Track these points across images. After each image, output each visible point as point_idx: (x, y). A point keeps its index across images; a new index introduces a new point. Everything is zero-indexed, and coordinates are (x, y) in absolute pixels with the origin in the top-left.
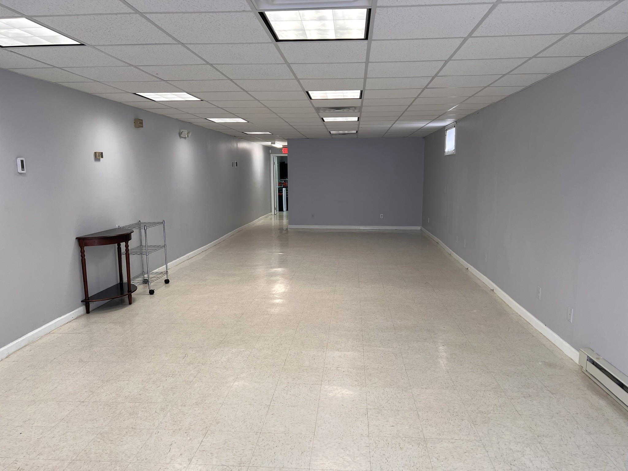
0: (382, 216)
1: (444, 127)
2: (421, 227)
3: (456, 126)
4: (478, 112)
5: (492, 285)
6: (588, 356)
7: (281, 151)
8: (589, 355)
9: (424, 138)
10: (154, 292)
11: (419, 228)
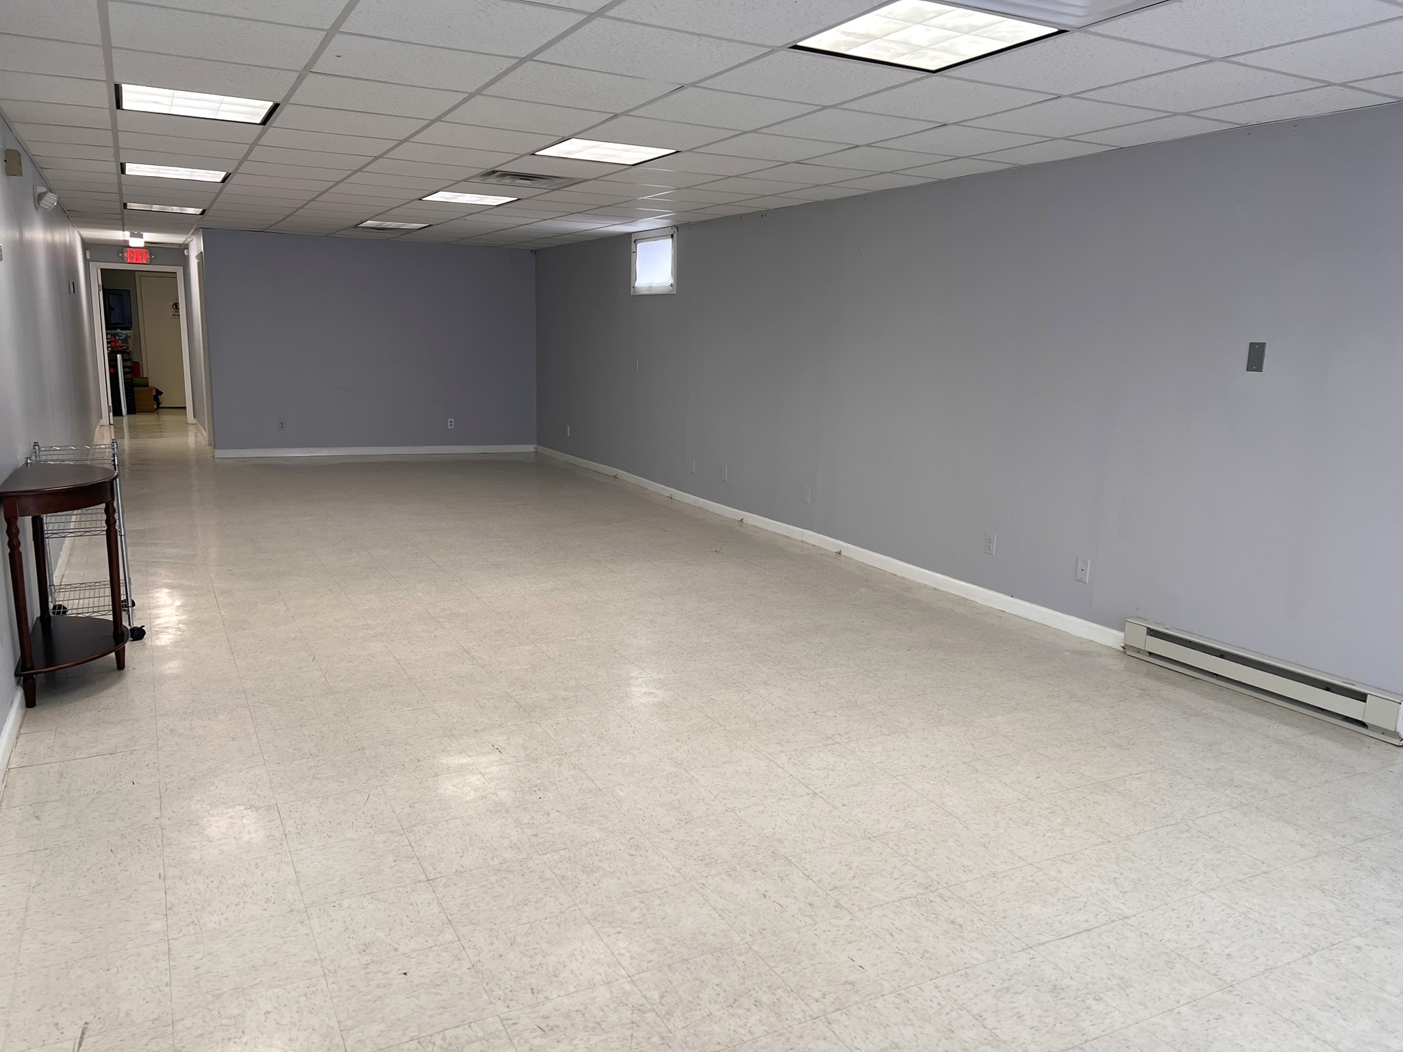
0: (453, 424)
1: (629, 235)
2: (535, 446)
3: (675, 236)
4: (763, 214)
5: (830, 544)
6: (1148, 628)
7: (123, 255)
8: (1149, 626)
9: (535, 252)
10: (144, 633)
11: (531, 448)
